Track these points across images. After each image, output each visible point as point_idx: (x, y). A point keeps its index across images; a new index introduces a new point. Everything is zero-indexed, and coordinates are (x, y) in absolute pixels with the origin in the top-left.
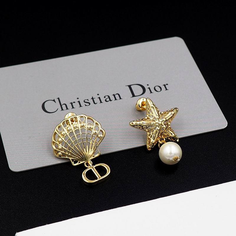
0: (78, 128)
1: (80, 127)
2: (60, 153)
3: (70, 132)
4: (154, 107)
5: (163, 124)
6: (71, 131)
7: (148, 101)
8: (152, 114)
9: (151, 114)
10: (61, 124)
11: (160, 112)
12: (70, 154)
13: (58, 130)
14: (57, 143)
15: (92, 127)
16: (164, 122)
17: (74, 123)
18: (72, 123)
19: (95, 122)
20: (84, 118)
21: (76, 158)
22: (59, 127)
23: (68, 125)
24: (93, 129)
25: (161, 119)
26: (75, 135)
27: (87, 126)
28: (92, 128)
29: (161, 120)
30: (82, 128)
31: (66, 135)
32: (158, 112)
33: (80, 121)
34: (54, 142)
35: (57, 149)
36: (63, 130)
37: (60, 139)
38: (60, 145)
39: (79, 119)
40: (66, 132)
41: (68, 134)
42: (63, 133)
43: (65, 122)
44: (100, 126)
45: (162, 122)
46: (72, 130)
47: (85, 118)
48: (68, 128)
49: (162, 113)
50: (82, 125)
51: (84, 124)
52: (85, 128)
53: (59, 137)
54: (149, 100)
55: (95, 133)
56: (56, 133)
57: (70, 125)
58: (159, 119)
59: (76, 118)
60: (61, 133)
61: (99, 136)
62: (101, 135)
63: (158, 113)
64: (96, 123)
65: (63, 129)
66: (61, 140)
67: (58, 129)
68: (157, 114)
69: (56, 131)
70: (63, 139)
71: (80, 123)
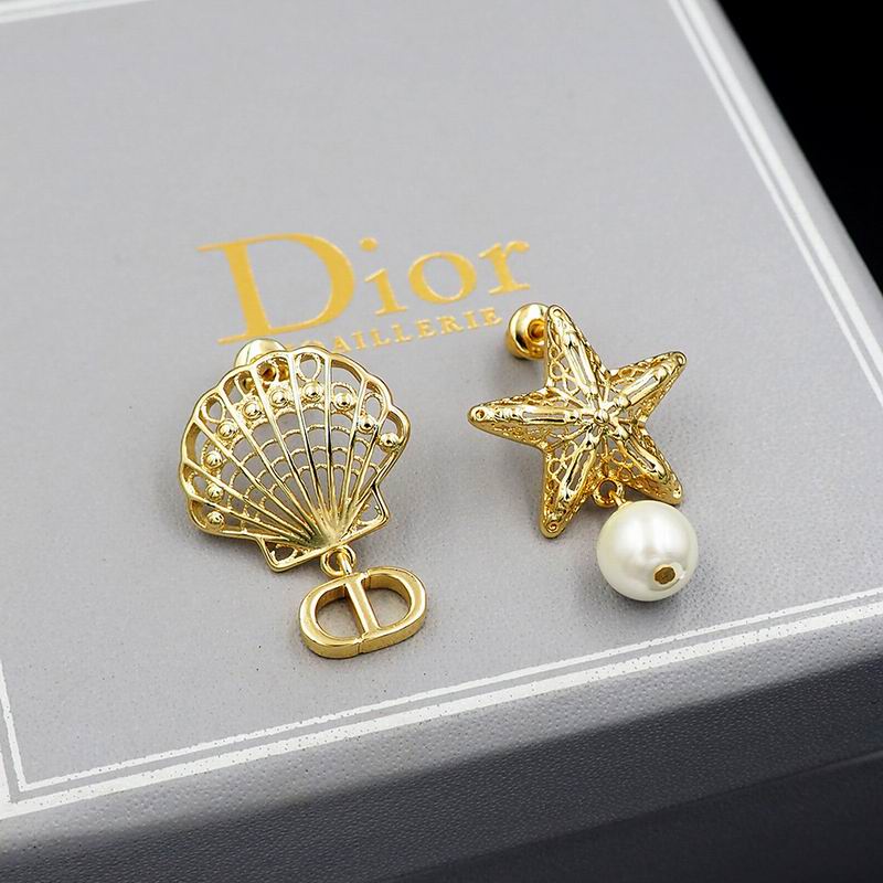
0: (293, 407)
1: (298, 404)
2: (214, 516)
3: (256, 423)
4: (577, 344)
5: (615, 421)
6: (261, 421)
7: (555, 317)
8: (569, 377)
9: (565, 375)
10: (220, 389)
11: (603, 369)
12: (257, 520)
13: (205, 414)
14: (204, 470)
15: (350, 399)
16: (617, 412)
17: (275, 384)
18: (267, 383)
19: (366, 377)
20: (319, 361)
21: (284, 535)
22: (211, 402)
23: (250, 394)
24: (359, 409)
25: (606, 397)
26: (281, 437)
27: (330, 397)
28: (354, 406)
29: (605, 405)
30: (309, 405)
31: (239, 437)
32: (596, 366)
33: (301, 375)
34: (187, 468)
35: (200, 498)
36: (229, 415)
37: (214, 456)
38: (217, 480)
39: (294, 367)
40: (240, 421)
41: (248, 432)
42: (225, 429)
43: (237, 382)
44: (385, 396)
45: (609, 411)
46: (266, 417)
47: (323, 361)
48: (246, 406)
49: (613, 373)
50: (310, 391)
51: (319, 389)
52: (320, 406)
53: (211, 444)
54: (557, 313)
55: (367, 425)
56: (199, 430)
57: (256, 393)
58: (600, 399)
59: (281, 362)
60: (219, 427)
61: (384, 438)
62: (394, 438)
63: (595, 374)
64: (371, 386)
65: (227, 412)
66: (219, 457)
67: (204, 409)
68: (592, 379)
69: (196, 420)
70: (229, 453)
71: (302, 383)
